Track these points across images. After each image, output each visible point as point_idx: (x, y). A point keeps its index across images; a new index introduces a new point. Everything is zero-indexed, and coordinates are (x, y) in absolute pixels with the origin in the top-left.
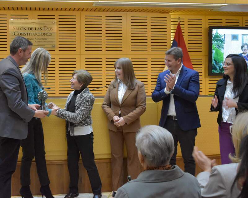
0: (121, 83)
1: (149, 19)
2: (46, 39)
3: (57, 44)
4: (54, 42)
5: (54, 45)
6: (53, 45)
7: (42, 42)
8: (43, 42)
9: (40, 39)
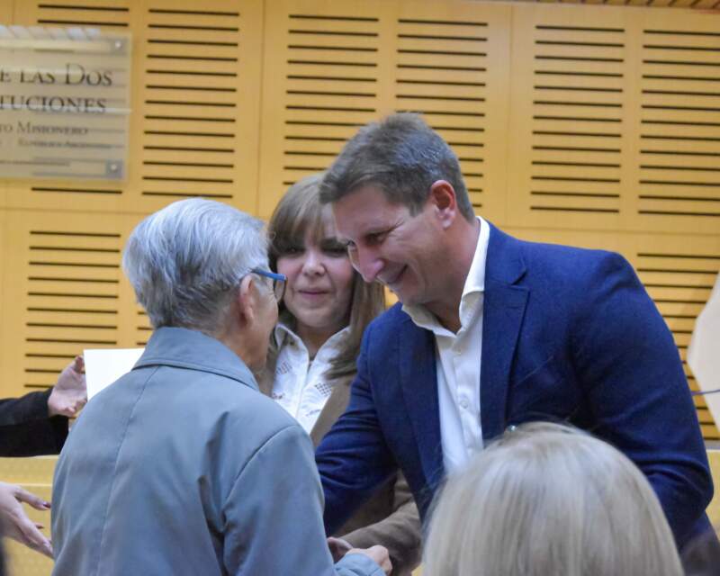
0: (293, 343)
1: (634, 41)
2: (76, 131)
3: (133, 156)
4: (119, 147)
5: (120, 164)
6: (109, 163)
7: (52, 145)
8: (59, 145)
9: (44, 130)
